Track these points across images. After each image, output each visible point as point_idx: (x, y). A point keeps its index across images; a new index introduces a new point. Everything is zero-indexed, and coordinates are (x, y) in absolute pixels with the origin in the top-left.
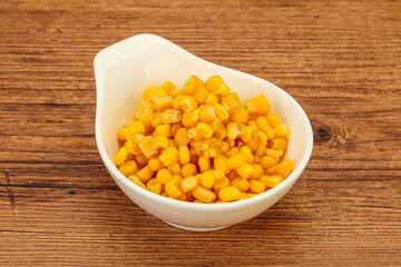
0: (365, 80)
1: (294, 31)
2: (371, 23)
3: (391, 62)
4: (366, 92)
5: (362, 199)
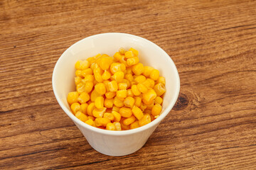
0: (199, 55)
1: (144, 27)
2: (192, 13)
3: (212, 40)
4: (202, 64)
5: (220, 144)
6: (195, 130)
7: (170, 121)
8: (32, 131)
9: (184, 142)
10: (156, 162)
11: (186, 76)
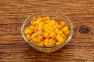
6: (90, 44)
7: (79, 39)
8: (14, 35)
9: (84, 49)
10: (69, 56)
11: (91, 19)
